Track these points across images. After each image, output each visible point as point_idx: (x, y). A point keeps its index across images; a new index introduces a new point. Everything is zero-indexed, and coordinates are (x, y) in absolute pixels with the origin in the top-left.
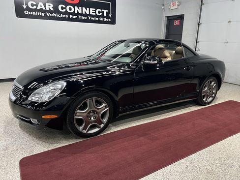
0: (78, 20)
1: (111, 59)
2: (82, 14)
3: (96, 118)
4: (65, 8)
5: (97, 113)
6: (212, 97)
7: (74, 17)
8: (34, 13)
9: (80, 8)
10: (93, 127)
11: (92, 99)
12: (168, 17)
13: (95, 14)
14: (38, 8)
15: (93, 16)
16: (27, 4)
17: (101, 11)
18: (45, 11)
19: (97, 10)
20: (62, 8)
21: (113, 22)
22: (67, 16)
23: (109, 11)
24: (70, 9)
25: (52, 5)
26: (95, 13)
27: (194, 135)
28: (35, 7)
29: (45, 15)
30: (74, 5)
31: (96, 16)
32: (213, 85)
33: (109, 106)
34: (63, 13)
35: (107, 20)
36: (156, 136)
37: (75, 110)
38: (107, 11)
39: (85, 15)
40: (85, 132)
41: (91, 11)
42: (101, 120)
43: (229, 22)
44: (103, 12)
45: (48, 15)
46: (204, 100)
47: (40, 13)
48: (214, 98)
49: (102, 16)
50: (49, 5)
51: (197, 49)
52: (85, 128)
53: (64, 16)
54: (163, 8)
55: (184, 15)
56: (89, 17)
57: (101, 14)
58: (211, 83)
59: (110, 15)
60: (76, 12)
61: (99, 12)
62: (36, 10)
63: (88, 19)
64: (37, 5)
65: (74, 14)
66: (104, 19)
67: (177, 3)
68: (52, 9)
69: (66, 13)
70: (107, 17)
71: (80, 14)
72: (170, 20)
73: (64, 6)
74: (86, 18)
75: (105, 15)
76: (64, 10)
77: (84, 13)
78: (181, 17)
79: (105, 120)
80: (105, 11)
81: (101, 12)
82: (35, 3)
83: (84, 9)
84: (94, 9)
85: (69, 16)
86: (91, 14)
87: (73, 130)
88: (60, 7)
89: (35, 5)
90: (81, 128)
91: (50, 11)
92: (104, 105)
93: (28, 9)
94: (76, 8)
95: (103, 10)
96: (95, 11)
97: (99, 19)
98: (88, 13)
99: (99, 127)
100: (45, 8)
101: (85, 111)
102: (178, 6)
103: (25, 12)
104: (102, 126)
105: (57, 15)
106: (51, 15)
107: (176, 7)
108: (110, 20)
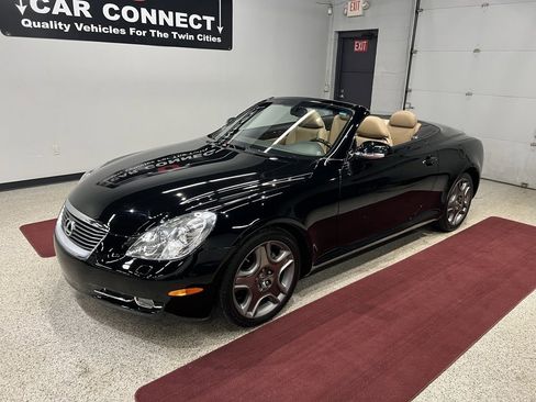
0: (148, 40)
2: (157, 27)
3: (270, 282)
4: (119, 12)
5: (272, 272)
6: (462, 213)
7: (139, 33)
8: (46, 25)
9: (154, 11)
10: (265, 303)
11: (265, 246)
12: (340, 32)
13: (186, 26)
14: (55, 12)
15: (181, 31)
16: (27, 2)
17: (199, 18)
18: (71, 20)
19: (192, 17)
20: (112, 12)
21: (226, 44)
22: (123, 32)
23: (217, 19)
24: (130, 14)
25: (87, 6)
26: (188, 23)
28: (46, 10)
29: (73, 28)
30: (138, 6)
31: (190, 30)
32: (465, 190)
33: (294, 255)
34: (115, 24)
35: (214, 39)
37: (235, 272)
38: (213, 19)
39: (165, 28)
40: (252, 314)
41: (178, 20)
42: (280, 285)
43: (477, 51)
44: (204, 22)
45: (80, 29)
46: (450, 220)
47: (60, 24)
48: (465, 214)
49: (203, 31)
50: (81, 6)
51: (407, 106)
52: (250, 308)
53: (116, 31)
54: (330, 12)
55: (377, 30)
56: (175, 34)
57: (199, 26)
58: (462, 185)
59: (220, 29)
60: (144, 21)
61: (196, 22)
62: (49, 17)
63: (171, 39)
64: (51, 5)
65: (138, 25)
66: (207, 38)
67: (362, 5)
68: (88, 15)
69: (121, 23)
70: (214, 32)
71: (154, 27)
72: (345, 39)
73: (116, 8)
74: (166, 35)
75: (209, 28)
76: (117, 17)
77: (161, 23)
78: (371, 36)
80: (209, 19)
81: (200, 22)
82: (45, 1)
83: (161, 13)
84: (185, 15)
85: (128, 31)
86: (178, 25)
88: (106, 8)
89: (46, 4)
90: (243, 307)
91: (82, 19)
92: (284, 254)
93: (30, 14)
94: (144, 10)
95: (204, 18)
96: (188, 18)
97: (196, 38)
98: (171, 24)
99: (275, 301)
100: (72, 11)
101: (252, 271)
102: (364, 9)
103: (23, 22)
104: (280, 297)
105: (100, 29)
106: (87, 28)
107: (359, 12)
108: (219, 41)
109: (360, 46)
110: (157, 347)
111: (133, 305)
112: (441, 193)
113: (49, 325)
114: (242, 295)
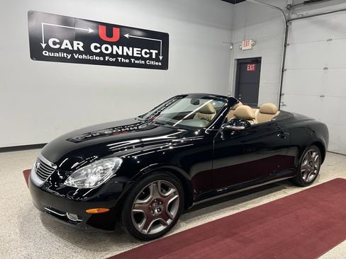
0: (117, 64)
1: (173, 121)
2: (122, 56)
3: (161, 210)
4: (100, 48)
5: (162, 203)
6: (314, 174)
7: (111, 59)
8: (56, 55)
9: (121, 47)
10: (156, 224)
11: (157, 183)
12: (238, 60)
13: (140, 56)
14: (63, 47)
15: (137, 58)
16: (46, 42)
17: (148, 51)
18: (72, 52)
19: (144, 51)
20: (96, 48)
21: (164, 66)
22: (102, 59)
23: (159, 52)
24: (107, 49)
25: (82, 44)
26: (141, 54)
27: (302, 234)
28: (58, 46)
29: (72, 56)
30: (112, 44)
31: (142, 58)
32: (315, 157)
33: (179, 191)
34: (97, 54)
35: (157, 63)
36: (247, 236)
37: (133, 200)
38: (157, 52)
39: (127, 57)
40: (146, 231)
41: (135, 52)
42: (168, 213)
43: (325, 68)
44: (151, 54)
45: (76, 57)
46: (304, 178)
47: (65, 54)
48: (317, 175)
49: (150, 58)
50: (78, 44)
51: (281, 104)
52: (145, 227)
53: (97, 58)
54: (231, 47)
55: (261, 58)
56: (133, 60)
57: (148, 56)
58: (312, 154)
59: (161, 58)
60: (114, 53)
61: (146, 53)
62: (59, 50)
63: (130, 63)
64: (61, 44)
65: (111, 55)
66: (152, 63)
67: (251, 43)
68: (82, 49)
69: (101, 54)
70: (157, 59)
71: (120, 56)
72: (241, 63)
73: (99, 45)
74: (127, 61)
75: (154, 57)
76: (98, 51)
77: (125, 54)
78: (257, 61)
79: (173, 213)
80: (154, 52)
81: (148, 53)
82: (58, 41)
83: (125, 48)
84: (140, 49)
85: (104, 58)
86: (135, 55)
87: (129, 230)
88: (92, 46)
89: (58, 43)
90: (140, 226)
91: (78, 52)
92: (172, 191)
93: (48, 48)
94: (115, 47)
95: (151, 51)
96: (141, 51)
97: (145, 62)
98: (130, 54)
99: (164, 224)
100: (73, 47)
101: (146, 201)
102: (253, 45)
103: (44, 52)
104: (169, 222)
105: (89, 57)
106: (80, 57)
107: (249, 47)
108: (160, 64)
109: (251, 68)
110: (80, 250)
111: (65, 219)
112: (294, 157)
113: (18, 230)
114: (139, 217)
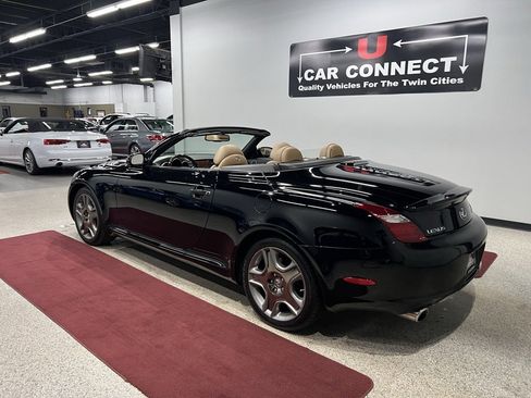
0: (379, 90)
2: (389, 78)
4: (358, 71)
7: (371, 85)
8: (310, 88)
9: (387, 65)
13: (419, 72)
14: (317, 79)
15: (413, 77)
16: (303, 75)
17: (436, 62)
18: (325, 82)
19: (427, 62)
20: (352, 72)
22: (358, 86)
23: (460, 58)
24: (366, 71)
25: (336, 70)
26: (421, 69)
28: (312, 78)
29: (325, 88)
30: (374, 62)
31: (423, 76)
34: (353, 81)
35: (453, 81)
38: (455, 59)
39: (398, 77)
41: (411, 67)
44: (441, 65)
45: (329, 88)
47: (318, 86)
49: (441, 73)
50: (333, 71)
53: (353, 86)
56: (405, 81)
57: (435, 69)
59: (464, 68)
60: (377, 74)
61: (431, 66)
63: (401, 86)
64: (315, 75)
65: (372, 79)
66: (442, 81)
68: (336, 77)
69: (358, 79)
71: (386, 78)
73: (356, 68)
74: (396, 84)
75: (447, 69)
76: (355, 75)
77: (393, 73)
80: (449, 60)
81: (436, 65)
82: (313, 72)
83: (394, 64)
84: (420, 61)
85: (362, 85)
86: (410, 72)
88: (348, 70)
89: (313, 75)
91: (333, 81)
94: (378, 66)
95: (442, 60)
96: (421, 64)
97: (429, 82)
98: (402, 72)
100: (326, 76)
105: (343, 86)
106: (334, 87)
108: (461, 81)
